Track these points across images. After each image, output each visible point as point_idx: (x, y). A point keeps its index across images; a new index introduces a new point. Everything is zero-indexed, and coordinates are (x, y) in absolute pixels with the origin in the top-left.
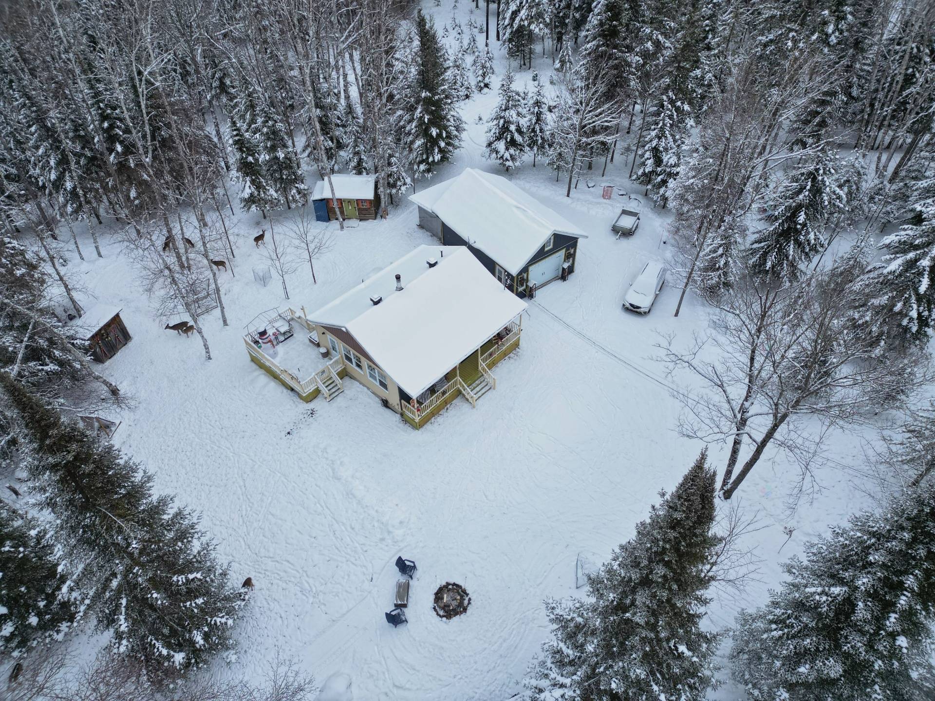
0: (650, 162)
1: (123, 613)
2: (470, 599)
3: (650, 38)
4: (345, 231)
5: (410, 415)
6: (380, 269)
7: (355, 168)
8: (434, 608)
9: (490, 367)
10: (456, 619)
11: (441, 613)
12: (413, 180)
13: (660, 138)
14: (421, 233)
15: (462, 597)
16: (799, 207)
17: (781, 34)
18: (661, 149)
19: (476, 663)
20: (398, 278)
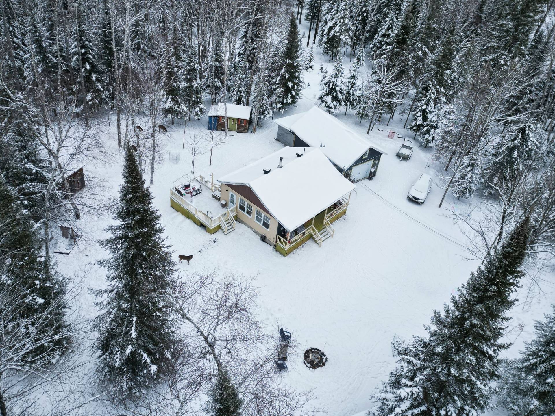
0: (420, 119)
1: (134, 326)
2: (326, 359)
3: (420, 49)
4: (228, 137)
5: (282, 246)
6: (256, 160)
7: (236, 101)
8: (304, 362)
9: (331, 222)
10: (319, 369)
11: (309, 365)
12: (273, 112)
13: (427, 105)
14: (278, 144)
15: (321, 357)
16: (514, 148)
17: (498, 56)
18: (428, 111)
19: (333, 396)
20: (281, 159)
